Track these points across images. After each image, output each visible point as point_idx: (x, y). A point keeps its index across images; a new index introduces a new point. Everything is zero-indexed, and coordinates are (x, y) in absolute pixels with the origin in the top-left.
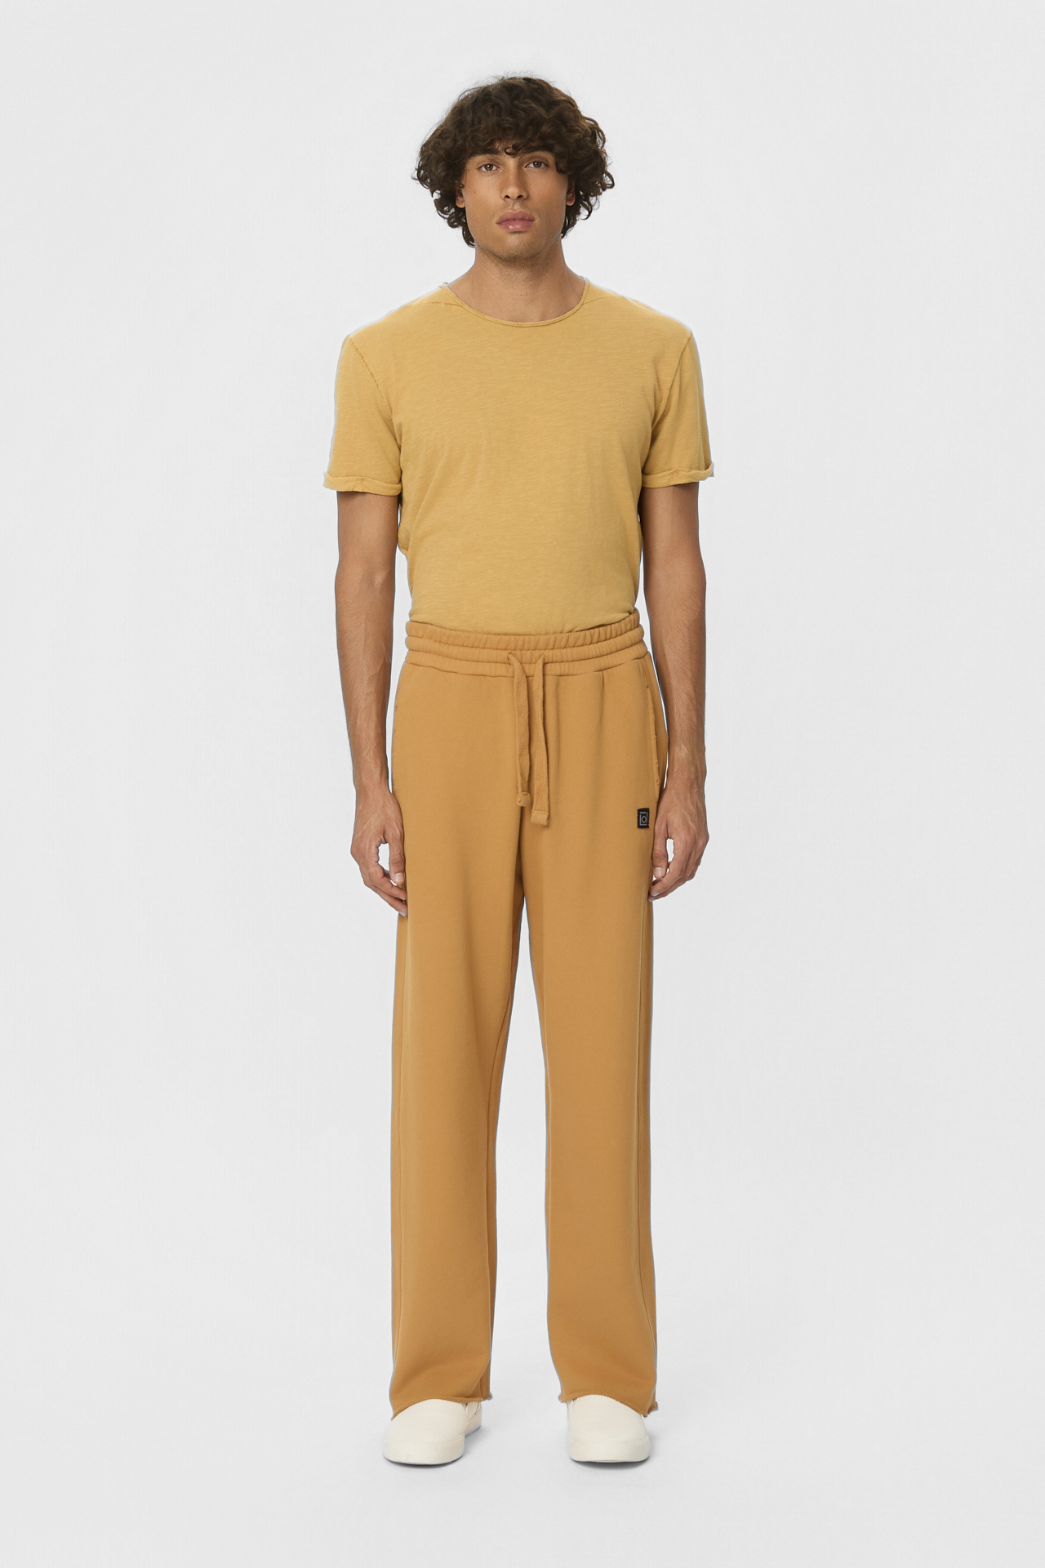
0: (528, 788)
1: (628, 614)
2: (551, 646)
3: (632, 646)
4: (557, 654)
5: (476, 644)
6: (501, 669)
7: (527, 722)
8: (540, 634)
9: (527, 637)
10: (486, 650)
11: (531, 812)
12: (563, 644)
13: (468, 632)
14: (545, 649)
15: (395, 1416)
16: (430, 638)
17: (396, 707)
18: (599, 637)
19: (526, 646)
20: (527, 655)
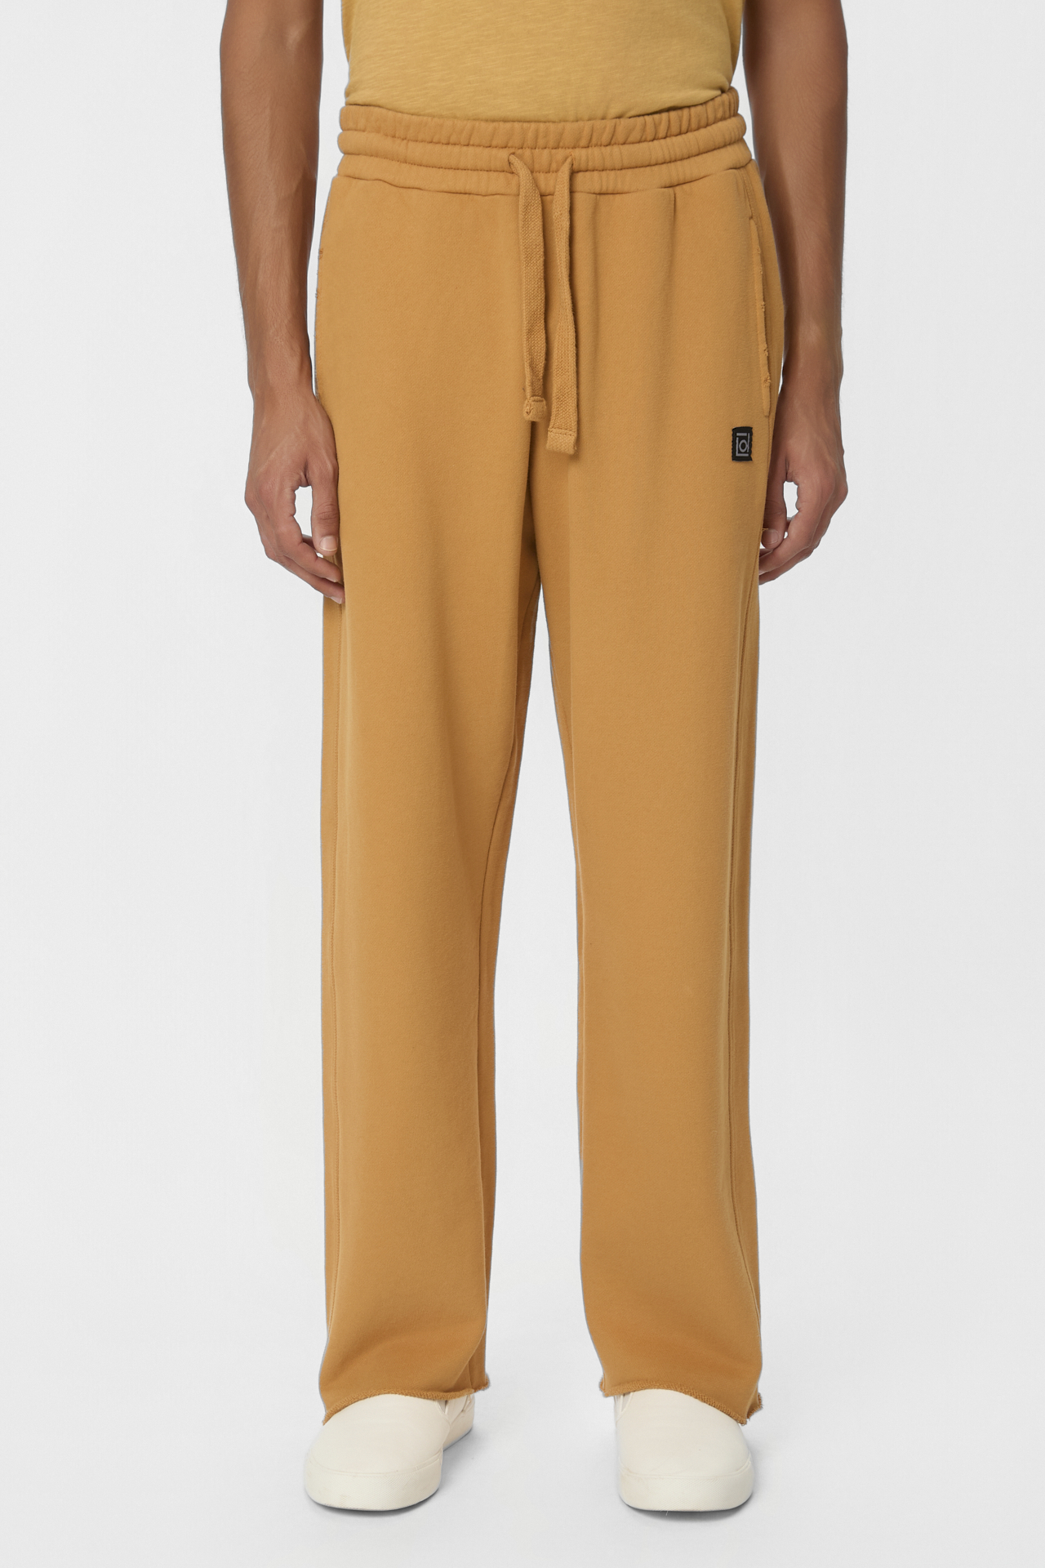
0: (544, 389)
1: (719, 92)
2: (583, 142)
3: (725, 146)
4: (595, 155)
5: (453, 139)
6: (498, 182)
7: (542, 275)
8: (565, 121)
9: (542, 125)
10: (471, 149)
11: (547, 431)
12: (605, 138)
13: (441, 116)
14: (574, 147)
15: (328, 1418)
16: (378, 131)
17: (321, 252)
18: (669, 127)
19: (541, 142)
20: (543, 157)
